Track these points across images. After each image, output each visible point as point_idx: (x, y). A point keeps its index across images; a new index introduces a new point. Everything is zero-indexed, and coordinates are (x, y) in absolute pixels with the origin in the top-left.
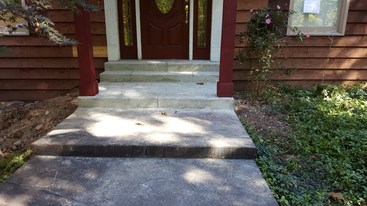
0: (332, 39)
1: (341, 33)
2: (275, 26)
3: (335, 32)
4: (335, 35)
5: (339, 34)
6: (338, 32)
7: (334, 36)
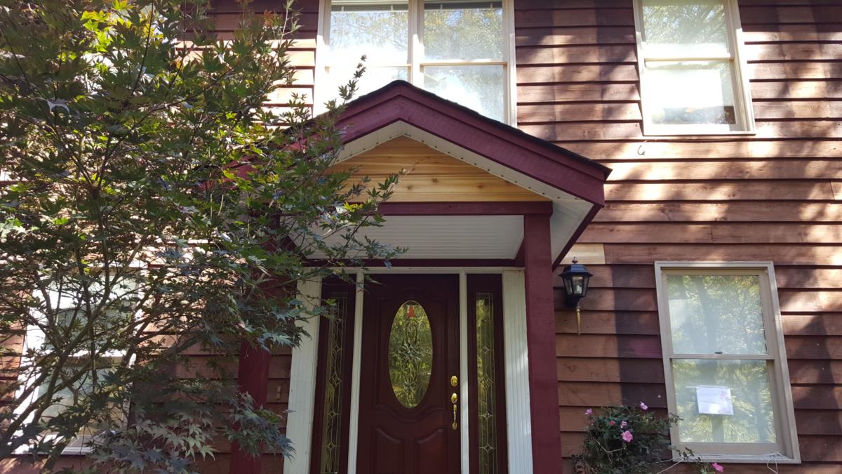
0: (776, 470)
1: (793, 458)
2: (644, 447)
3: (778, 455)
4: (779, 462)
5: (789, 460)
6: (785, 454)
7: (778, 464)
